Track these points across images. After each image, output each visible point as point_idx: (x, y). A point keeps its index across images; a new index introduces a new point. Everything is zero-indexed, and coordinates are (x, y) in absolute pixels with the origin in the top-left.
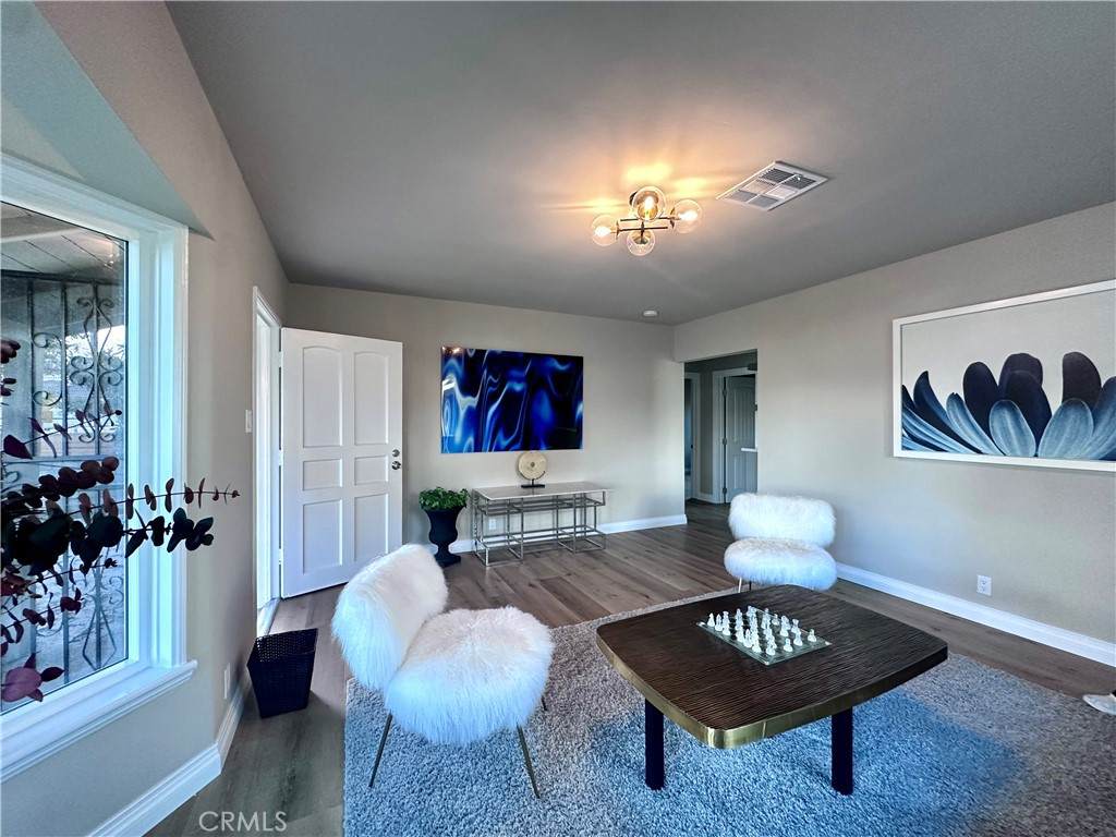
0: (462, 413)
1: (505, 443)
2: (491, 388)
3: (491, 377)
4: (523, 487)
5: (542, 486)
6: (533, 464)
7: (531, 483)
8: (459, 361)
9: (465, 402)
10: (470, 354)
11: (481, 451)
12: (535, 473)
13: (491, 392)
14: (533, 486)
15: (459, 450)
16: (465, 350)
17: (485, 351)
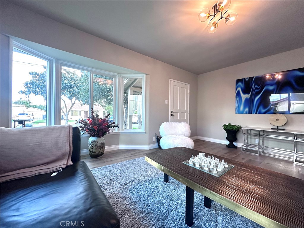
0: (243, 100)
1: (263, 111)
2: (256, 90)
3: (256, 86)
4: (272, 129)
5: (284, 130)
6: (277, 120)
7: (276, 128)
8: (242, 83)
9: (244, 97)
10: (247, 80)
11: (252, 113)
12: (279, 124)
13: (256, 92)
14: (278, 129)
15: (242, 113)
16: (245, 79)
17: (253, 77)
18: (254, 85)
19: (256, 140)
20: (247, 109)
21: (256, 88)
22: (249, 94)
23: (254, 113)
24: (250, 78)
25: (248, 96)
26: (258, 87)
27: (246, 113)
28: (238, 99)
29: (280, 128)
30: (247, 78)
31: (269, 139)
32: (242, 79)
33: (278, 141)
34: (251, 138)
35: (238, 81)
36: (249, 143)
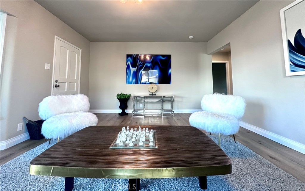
0: (132, 73)
4: (150, 95)
5: (156, 95)
6: (153, 88)
7: (152, 94)
8: (131, 58)
9: (133, 70)
10: (134, 56)
11: (137, 84)
12: (153, 91)
13: (140, 67)
14: (153, 95)
15: (131, 83)
16: (133, 55)
17: (139, 55)
18: (139, 61)
19: (140, 104)
20: (134, 80)
21: (140, 64)
22: (135, 68)
23: (139, 84)
24: (136, 55)
25: (135, 69)
26: (142, 63)
27: (134, 83)
28: (128, 71)
29: (154, 94)
30: (135, 55)
31: (148, 103)
32: (131, 55)
33: (153, 104)
34: (137, 104)
35: (128, 56)
36: (136, 108)
